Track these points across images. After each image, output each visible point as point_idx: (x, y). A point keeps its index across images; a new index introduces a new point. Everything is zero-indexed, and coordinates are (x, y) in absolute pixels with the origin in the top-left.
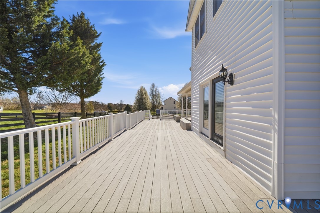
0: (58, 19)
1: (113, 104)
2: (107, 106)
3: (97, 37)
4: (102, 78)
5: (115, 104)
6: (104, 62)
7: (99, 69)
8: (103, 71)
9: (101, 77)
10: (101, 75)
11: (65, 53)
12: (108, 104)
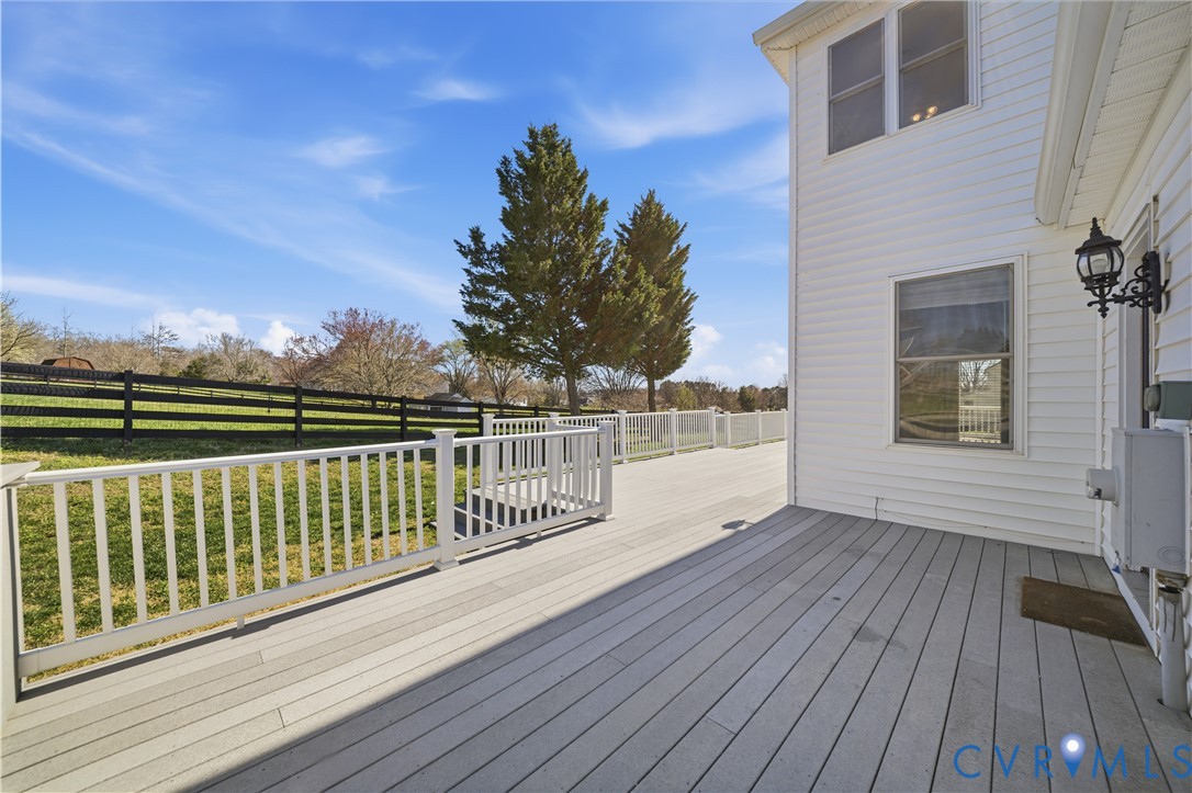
0: (610, 242)
1: (762, 388)
2: (737, 395)
3: (678, 236)
4: (689, 330)
5: (765, 390)
6: (692, 292)
7: (683, 312)
8: (692, 314)
9: (687, 327)
10: (686, 324)
11: (619, 306)
12: (742, 389)
